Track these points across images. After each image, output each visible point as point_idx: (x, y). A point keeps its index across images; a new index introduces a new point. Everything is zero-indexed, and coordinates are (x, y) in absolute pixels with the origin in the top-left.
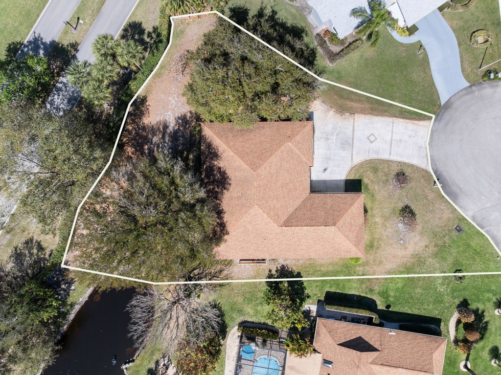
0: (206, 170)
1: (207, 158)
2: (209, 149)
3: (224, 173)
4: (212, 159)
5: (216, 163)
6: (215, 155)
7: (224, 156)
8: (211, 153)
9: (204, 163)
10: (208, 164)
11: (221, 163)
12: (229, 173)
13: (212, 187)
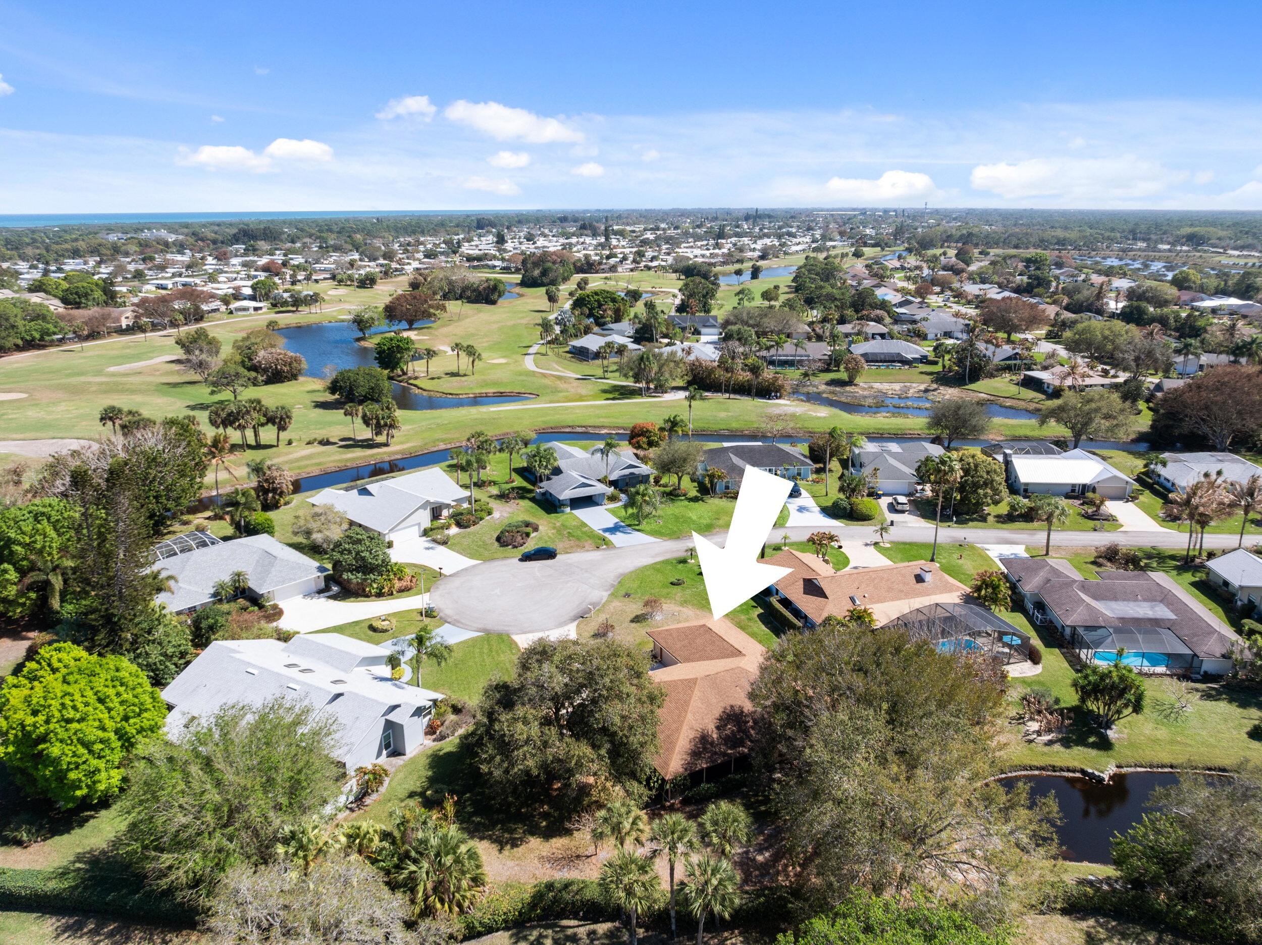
0: (733, 747)
1: (716, 753)
2: (700, 753)
3: (721, 719)
4: (712, 744)
5: (715, 736)
6: (703, 740)
7: (699, 727)
8: (705, 748)
9: (725, 754)
10: (723, 748)
11: (711, 727)
12: (717, 712)
13: (752, 732)
